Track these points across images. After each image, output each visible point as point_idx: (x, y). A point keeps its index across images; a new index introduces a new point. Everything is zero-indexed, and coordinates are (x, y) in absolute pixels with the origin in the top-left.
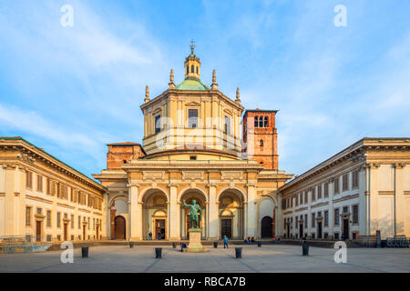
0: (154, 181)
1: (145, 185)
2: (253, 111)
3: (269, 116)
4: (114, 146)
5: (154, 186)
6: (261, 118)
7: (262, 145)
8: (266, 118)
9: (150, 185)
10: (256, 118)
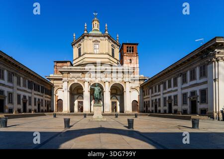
0: (76, 78)
1: (71, 81)
2: (126, 44)
3: (134, 46)
4: (58, 62)
5: (76, 81)
6: (130, 48)
7: (131, 62)
8: (133, 48)
9: (74, 80)
10: (128, 47)
